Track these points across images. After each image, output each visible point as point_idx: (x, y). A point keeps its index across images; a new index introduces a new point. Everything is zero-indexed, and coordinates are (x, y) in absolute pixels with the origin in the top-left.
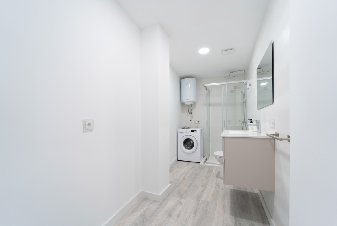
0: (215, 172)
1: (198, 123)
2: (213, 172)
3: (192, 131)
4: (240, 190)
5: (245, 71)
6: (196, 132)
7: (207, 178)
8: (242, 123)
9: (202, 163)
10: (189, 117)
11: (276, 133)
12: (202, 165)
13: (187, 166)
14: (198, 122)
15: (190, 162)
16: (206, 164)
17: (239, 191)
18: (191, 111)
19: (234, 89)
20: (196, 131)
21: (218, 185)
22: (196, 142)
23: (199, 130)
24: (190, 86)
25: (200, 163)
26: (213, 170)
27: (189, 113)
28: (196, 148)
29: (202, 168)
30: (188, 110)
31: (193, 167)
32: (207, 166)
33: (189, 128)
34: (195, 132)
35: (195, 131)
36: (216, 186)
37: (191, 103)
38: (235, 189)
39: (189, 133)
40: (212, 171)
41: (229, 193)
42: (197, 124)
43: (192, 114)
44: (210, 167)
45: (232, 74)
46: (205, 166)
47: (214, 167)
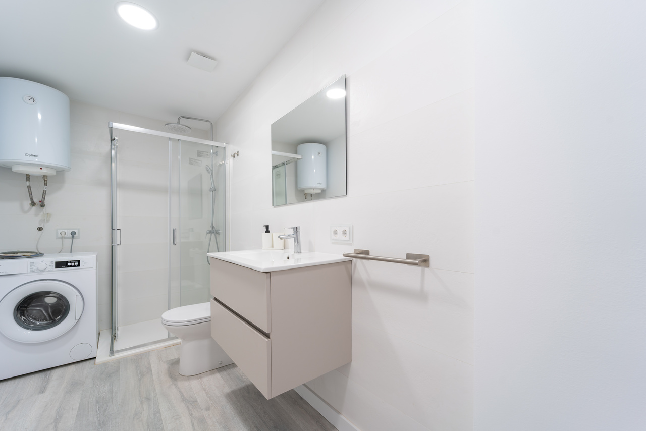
0: (158, 368)
1: (73, 237)
2: (154, 368)
3: (59, 265)
4: (243, 385)
5: (212, 125)
6: (79, 265)
7: (148, 399)
8: (208, 233)
9: (103, 357)
10: (33, 217)
11: (355, 250)
12: (105, 364)
13: (42, 391)
14: (73, 234)
15: (48, 372)
16: (117, 356)
17: (244, 388)
18: (44, 198)
19: (199, 156)
20: (79, 262)
21: (190, 403)
22: (80, 296)
23: (89, 260)
24: (40, 116)
25: (97, 360)
26: (149, 364)
27: (33, 204)
28: (78, 318)
29: (110, 373)
30: (30, 194)
31: (74, 385)
32: (125, 359)
33: (38, 255)
34: (75, 266)
35: (75, 262)
36: (188, 408)
37: (45, 171)
38: (234, 388)
39: (43, 271)
40: (149, 369)
41: (229, 410)
42: (71, 240)
43: (47, 209)
44: (137, 360)
45: (183, 121)
46: (119, 361)
47: (147, 354)
